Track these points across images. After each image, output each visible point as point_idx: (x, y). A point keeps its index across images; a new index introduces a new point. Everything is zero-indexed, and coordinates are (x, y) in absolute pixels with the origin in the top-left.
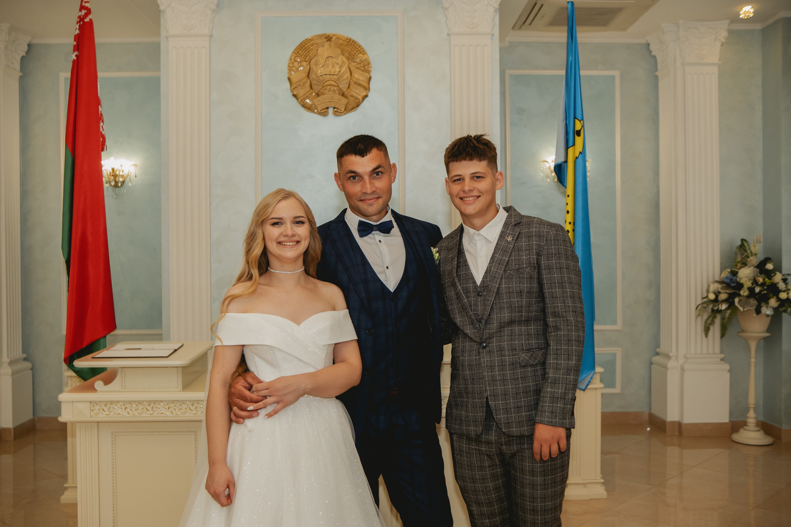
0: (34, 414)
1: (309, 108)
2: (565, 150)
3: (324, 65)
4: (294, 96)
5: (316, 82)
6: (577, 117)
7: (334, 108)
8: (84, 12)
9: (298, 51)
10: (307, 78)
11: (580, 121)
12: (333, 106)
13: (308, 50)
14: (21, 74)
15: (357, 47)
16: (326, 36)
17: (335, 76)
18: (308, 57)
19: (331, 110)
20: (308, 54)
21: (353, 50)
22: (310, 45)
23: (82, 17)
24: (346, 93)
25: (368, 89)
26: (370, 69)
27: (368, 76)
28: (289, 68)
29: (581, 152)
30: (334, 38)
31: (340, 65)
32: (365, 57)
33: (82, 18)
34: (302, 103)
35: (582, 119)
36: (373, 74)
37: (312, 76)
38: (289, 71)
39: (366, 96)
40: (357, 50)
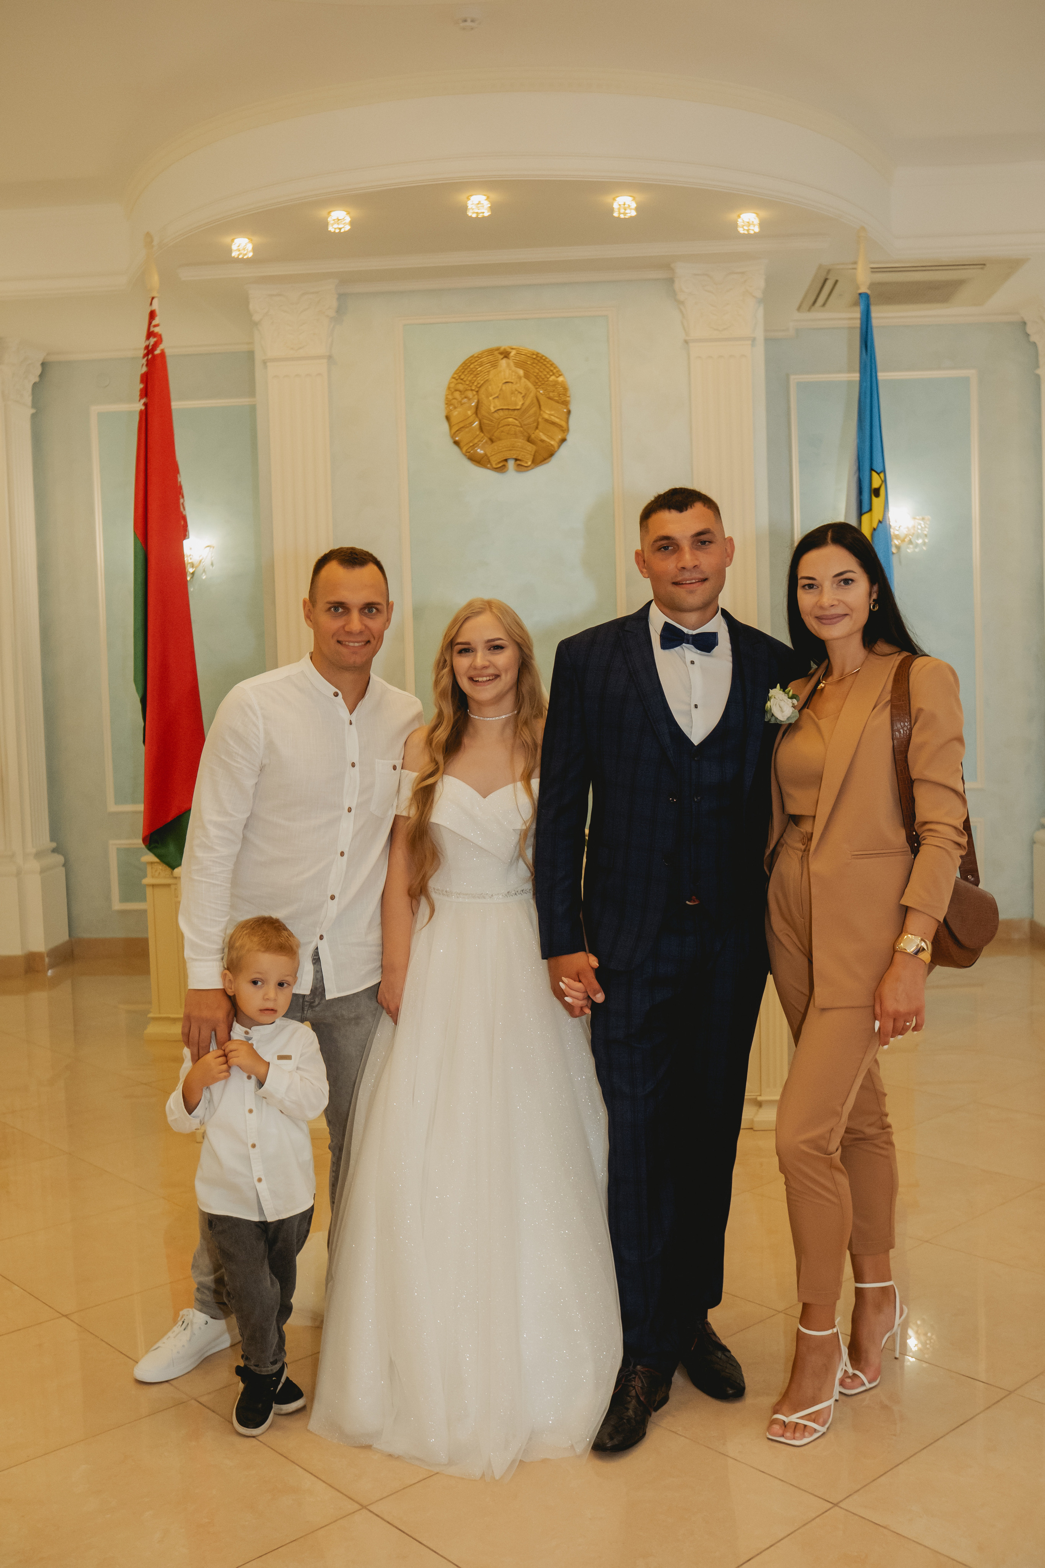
0: (70, 935)
1: (478, 461)
2: (858, 518)
3: (500, 394)
4: (456, 443)
5: (487, 422)
6: (875, 468)
7: (516, 460)
8: (152, 340)
9: (460, 374)
10: (474, 415)
11: (878, 474)
12: (514, 457)
13: (475, 373)
14: (33, 411)
15: (548, 365)
16: (502, 349)
17: (516, 412)
18: (475, 384)
19: (511, 464)
20: (475, 379)
21: (542, 370)
22: (477, 365)
23: (150, 348)
24: (533, 436)
25: (565, 430)
26: (568, 399)
27: (565, 410)
28: (447, 402)
29: (881, 520)
30: (513, 353)
31: (523, 395)
32: (561, 379)
33: (152, 349)
34: (468, 454)
35: (884, 471)
36: (572, 407)
37: (483, 412)
38: (446, 406)
39: (563, 440)
40: (548, 370)
